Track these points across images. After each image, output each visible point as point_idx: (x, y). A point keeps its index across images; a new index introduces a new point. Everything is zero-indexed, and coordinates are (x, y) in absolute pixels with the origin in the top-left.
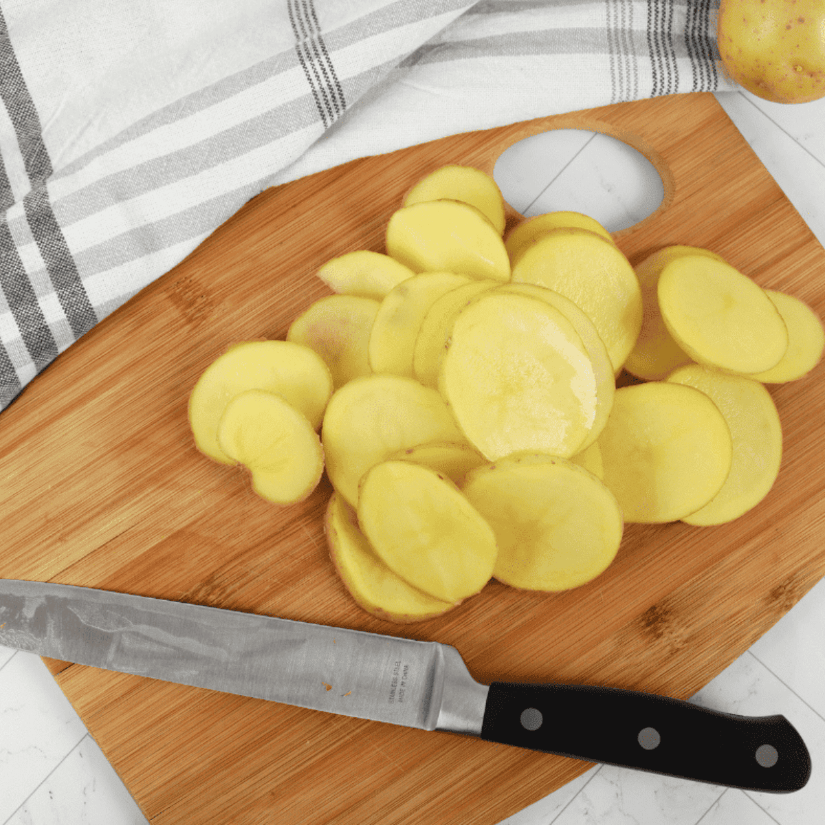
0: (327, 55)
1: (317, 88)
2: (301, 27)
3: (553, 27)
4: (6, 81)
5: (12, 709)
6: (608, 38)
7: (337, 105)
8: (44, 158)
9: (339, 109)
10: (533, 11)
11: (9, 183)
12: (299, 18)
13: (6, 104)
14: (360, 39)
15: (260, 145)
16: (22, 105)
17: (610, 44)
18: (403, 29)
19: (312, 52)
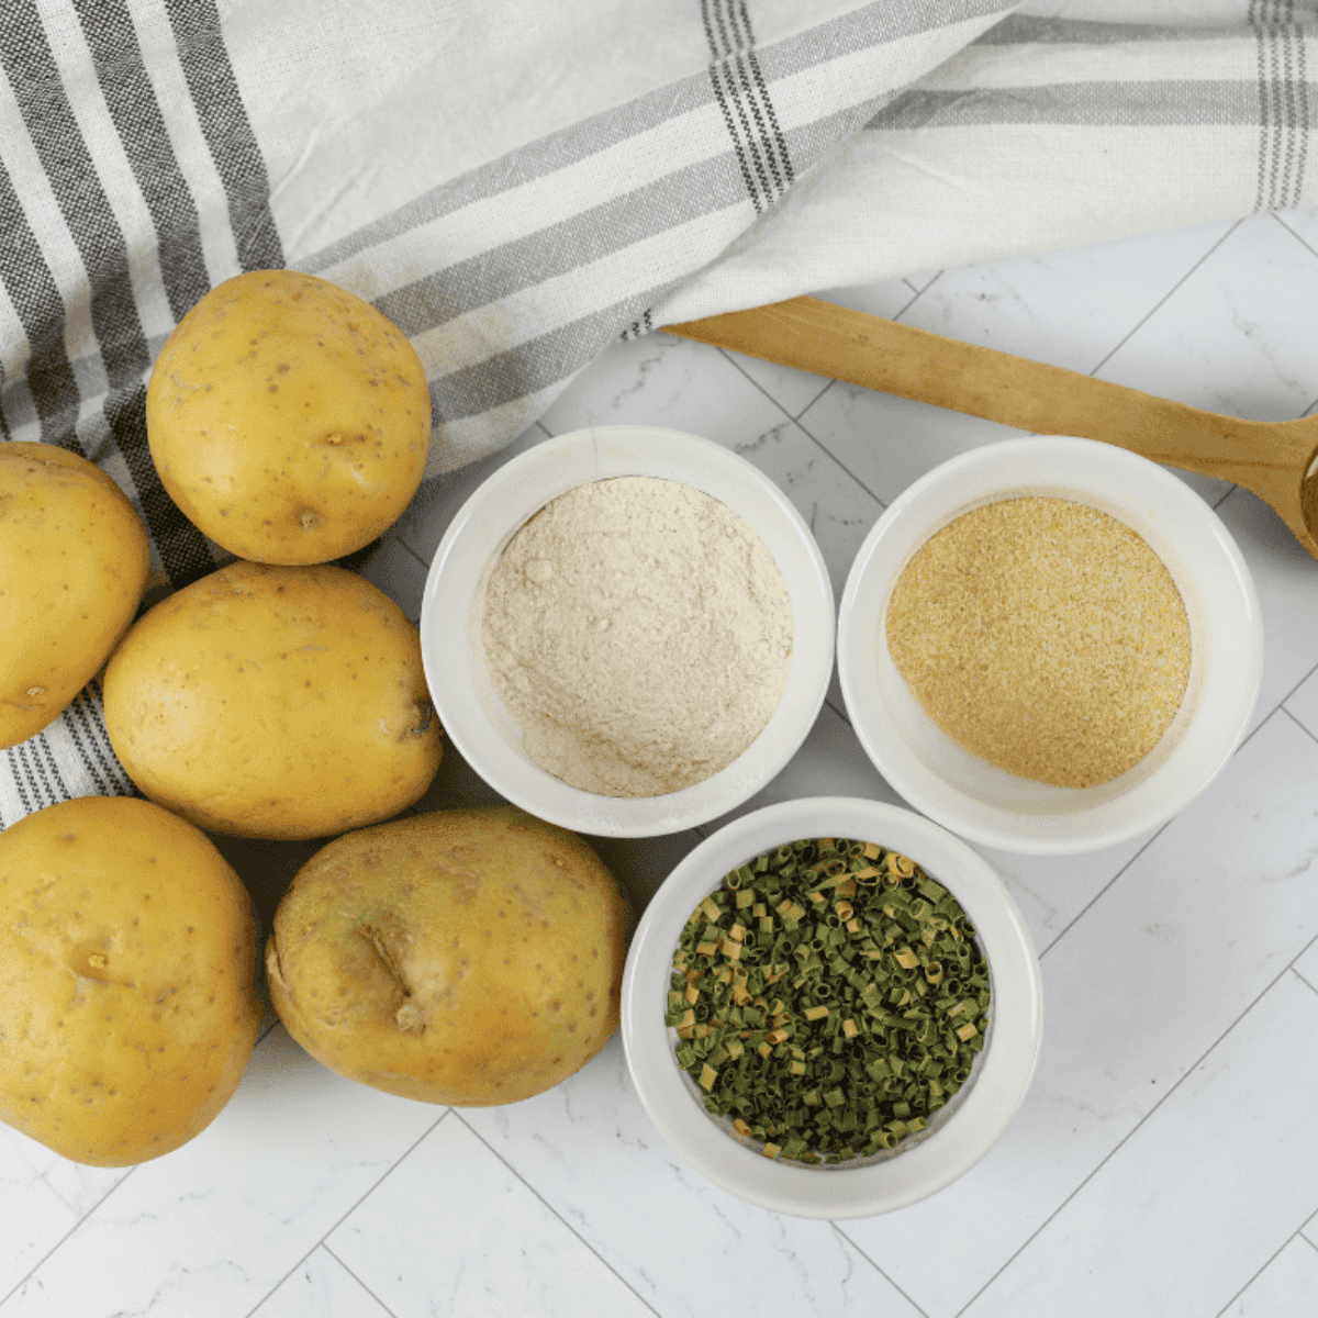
0: (764, 86)
1: (744, 142)
2: (721, 35)
3: (1164, 77)
4: (214, 109)
5: (192, 1196)
6: (1261, 98)
7: (778, 174)
8: (271, 240)
9: (780, 180)
10: (1131, 45)
11: (208, 279)
12: (718, 20)
13: (211, 149)
14: (820, 61)
15: (645, 236)
16: (240, 151)
17: (1264, 108)
18: (896, 44)
19: (738, 81)
